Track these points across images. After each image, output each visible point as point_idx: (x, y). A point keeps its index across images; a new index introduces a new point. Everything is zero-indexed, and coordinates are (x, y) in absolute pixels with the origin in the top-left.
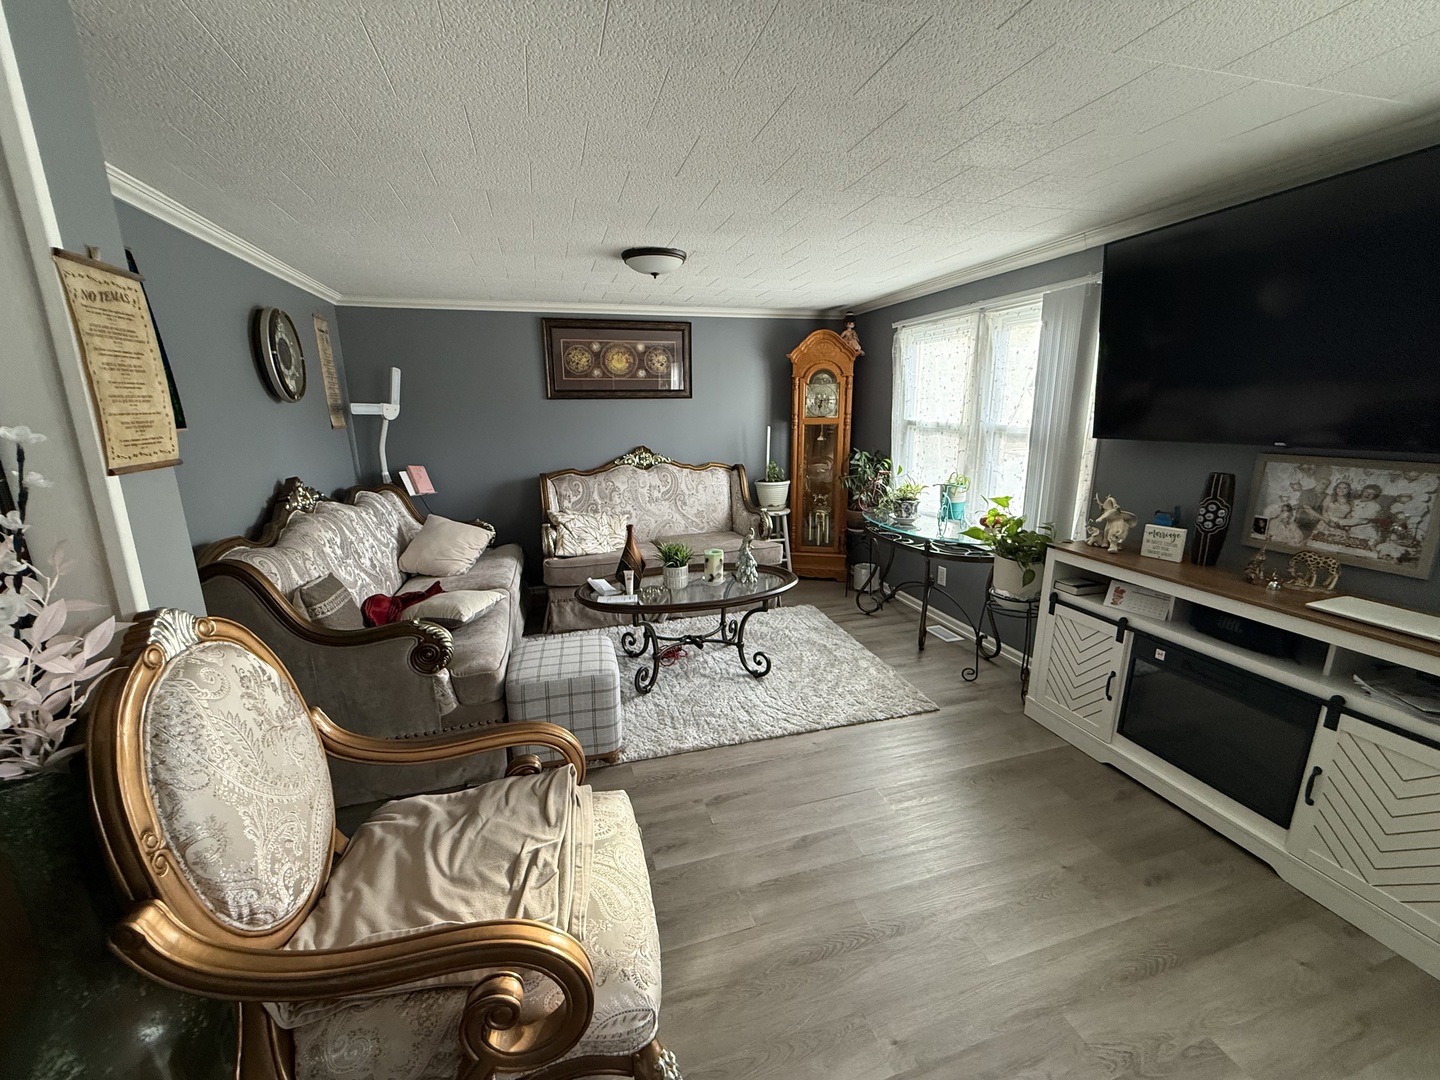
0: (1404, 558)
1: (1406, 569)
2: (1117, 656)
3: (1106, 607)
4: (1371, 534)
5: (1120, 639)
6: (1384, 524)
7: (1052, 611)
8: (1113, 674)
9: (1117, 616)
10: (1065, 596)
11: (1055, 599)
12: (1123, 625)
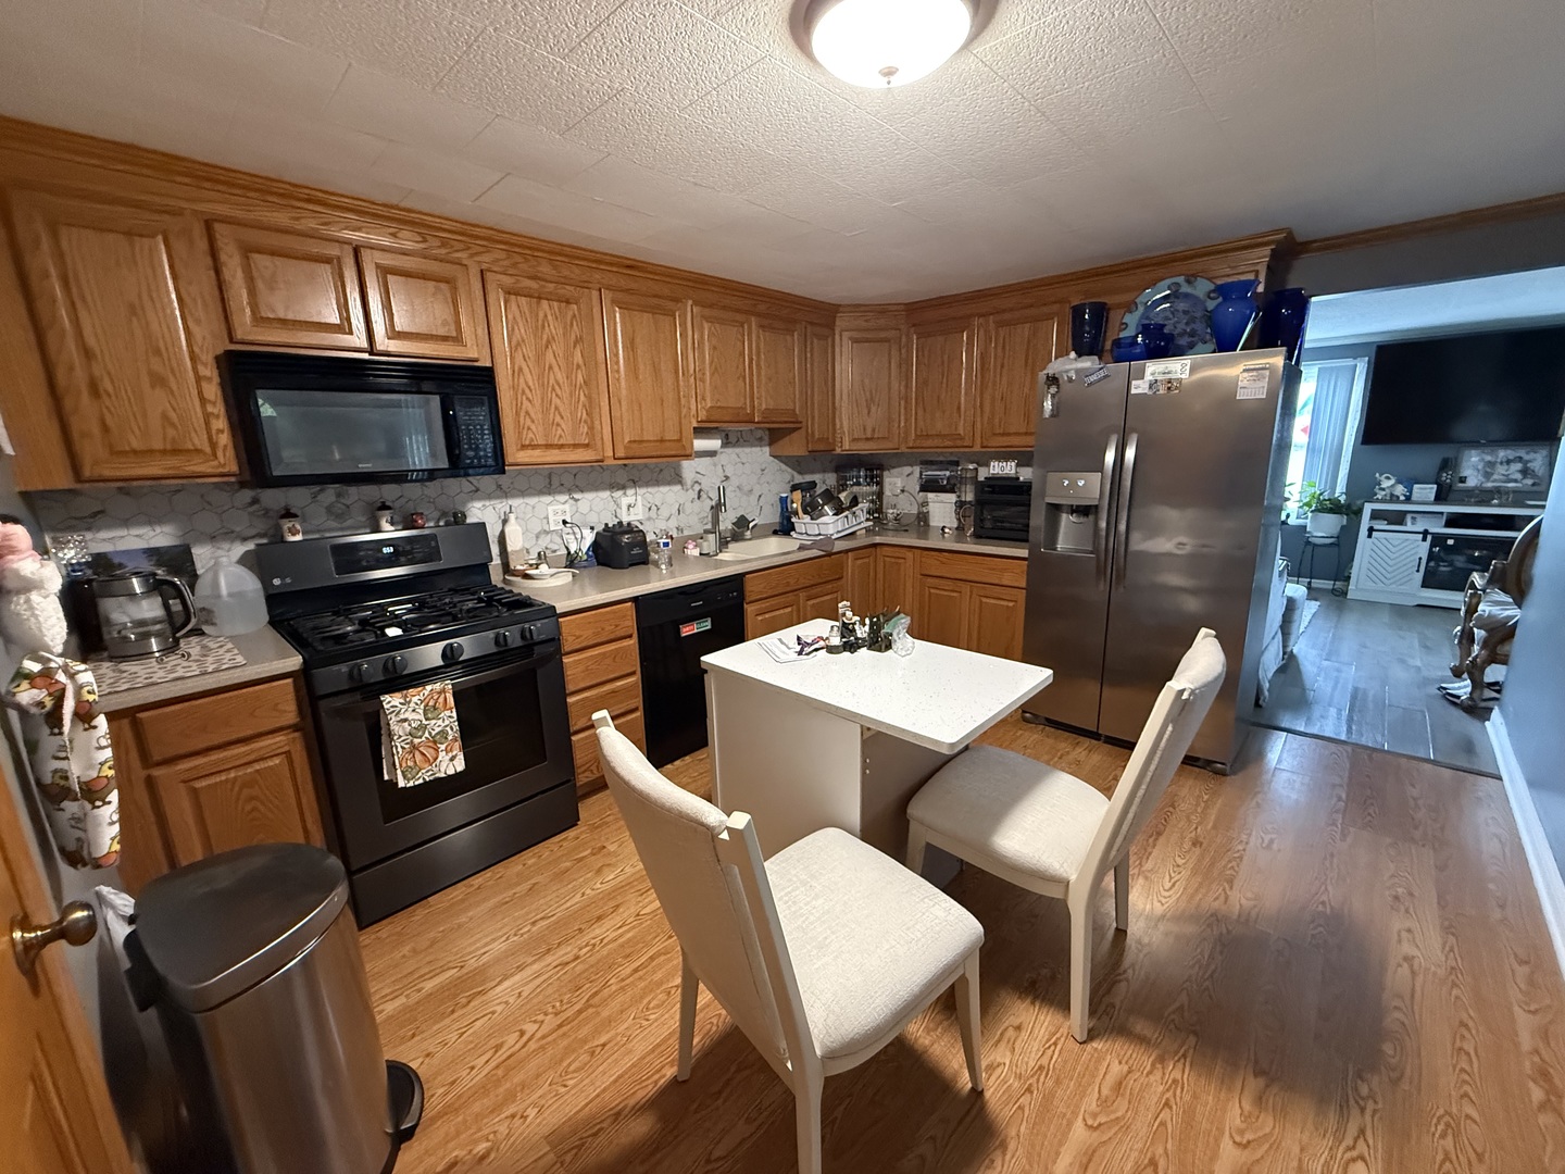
0: (1533, 485)
1: (1535, 488)
2: (1423, 549)
3: (1409, 527)
4: (1519, 476)
5: (1424, 539)
6: (1525, 472)
7: (1370, 536)
8: (1420, 559)
9: (1421, 530)
10: (1376, 527)
11: (1371, 530)
12: (1425, 533)
